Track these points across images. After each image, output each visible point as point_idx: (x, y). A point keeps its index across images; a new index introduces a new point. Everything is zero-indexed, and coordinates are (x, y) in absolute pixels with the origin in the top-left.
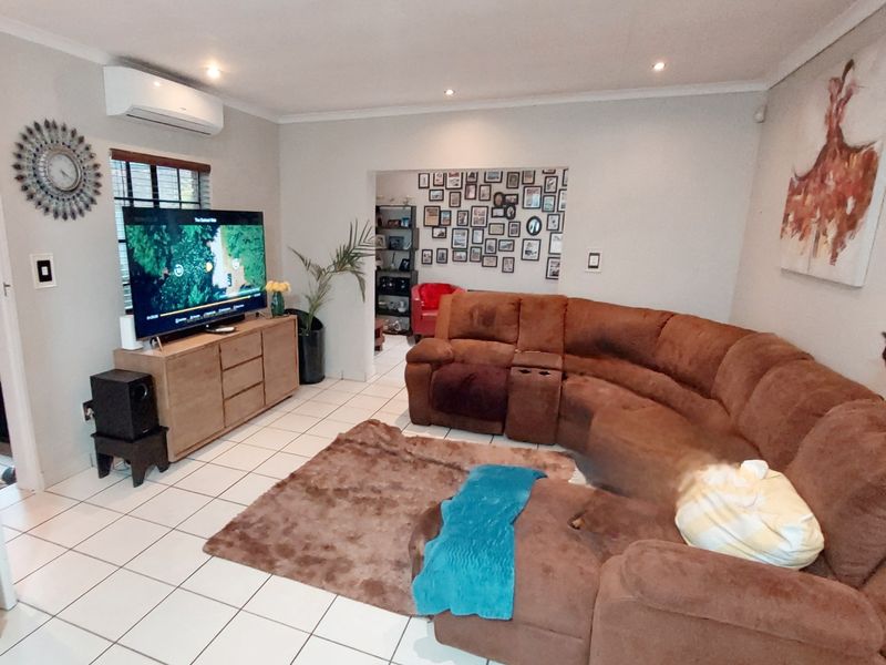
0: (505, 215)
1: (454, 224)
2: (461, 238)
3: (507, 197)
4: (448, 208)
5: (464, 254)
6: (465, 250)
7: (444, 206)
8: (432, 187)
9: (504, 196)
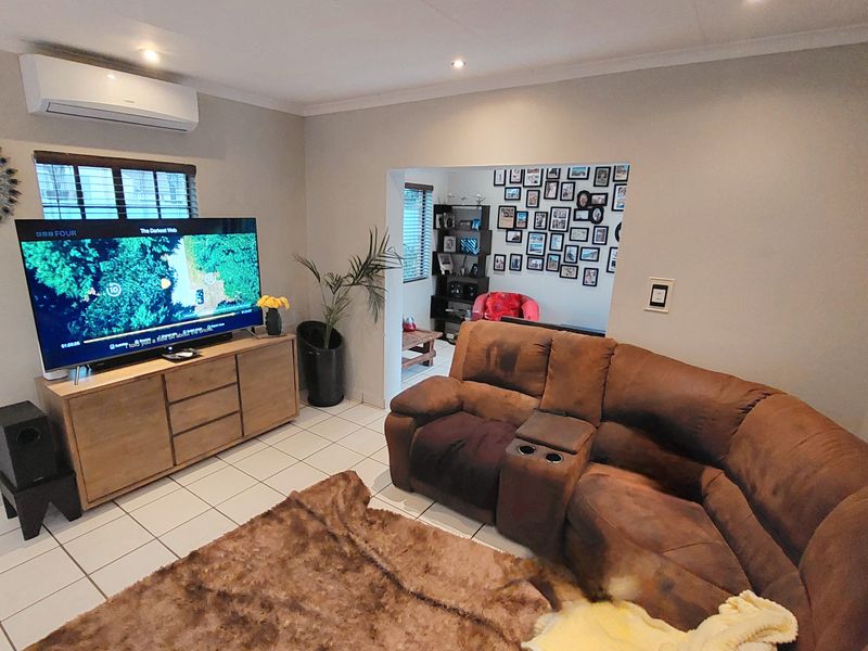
0: (590, 219)
1: (531, 228)
2: (537, 244)
3: (594, 197)
4: (525, 209)
5: (540, 262)
6: (542, 257)
7: (521, 206)
8: (508, 185)
9: (590, 196)
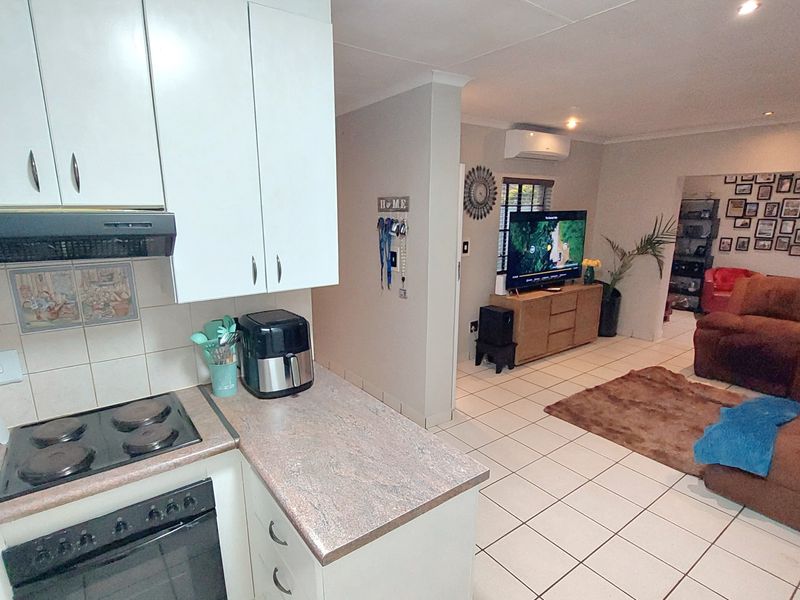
1: (760, 215)
2: (767, 229)
4: (756, 201)
5: (768, 243)
6: (771, 239)
7: (752, 198)
8: (739, 182)
